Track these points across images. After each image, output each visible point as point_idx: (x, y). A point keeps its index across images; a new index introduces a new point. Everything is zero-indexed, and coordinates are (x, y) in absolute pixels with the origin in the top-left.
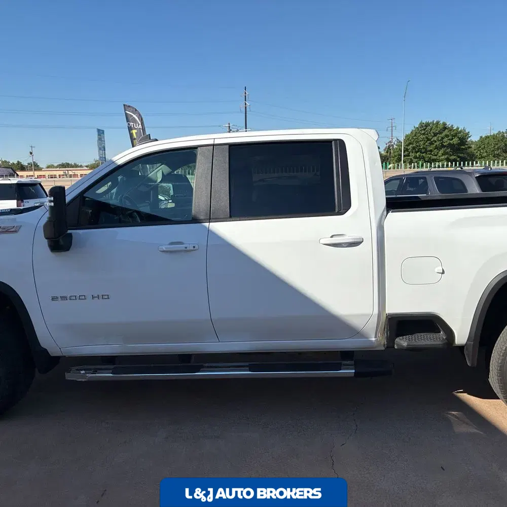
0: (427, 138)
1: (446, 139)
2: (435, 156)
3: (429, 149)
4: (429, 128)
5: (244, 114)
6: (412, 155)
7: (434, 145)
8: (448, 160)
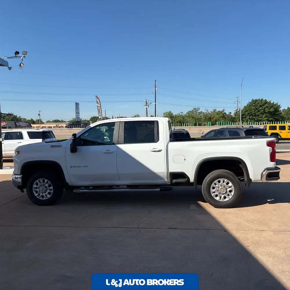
0: (256, 108)
1: (267, 109)
2: (261, 118)
3: (257, 114)
4: (257, 102)
5: (155, 95)
6: (248, 117)
7: (260, 112)
8: (268, 120)
